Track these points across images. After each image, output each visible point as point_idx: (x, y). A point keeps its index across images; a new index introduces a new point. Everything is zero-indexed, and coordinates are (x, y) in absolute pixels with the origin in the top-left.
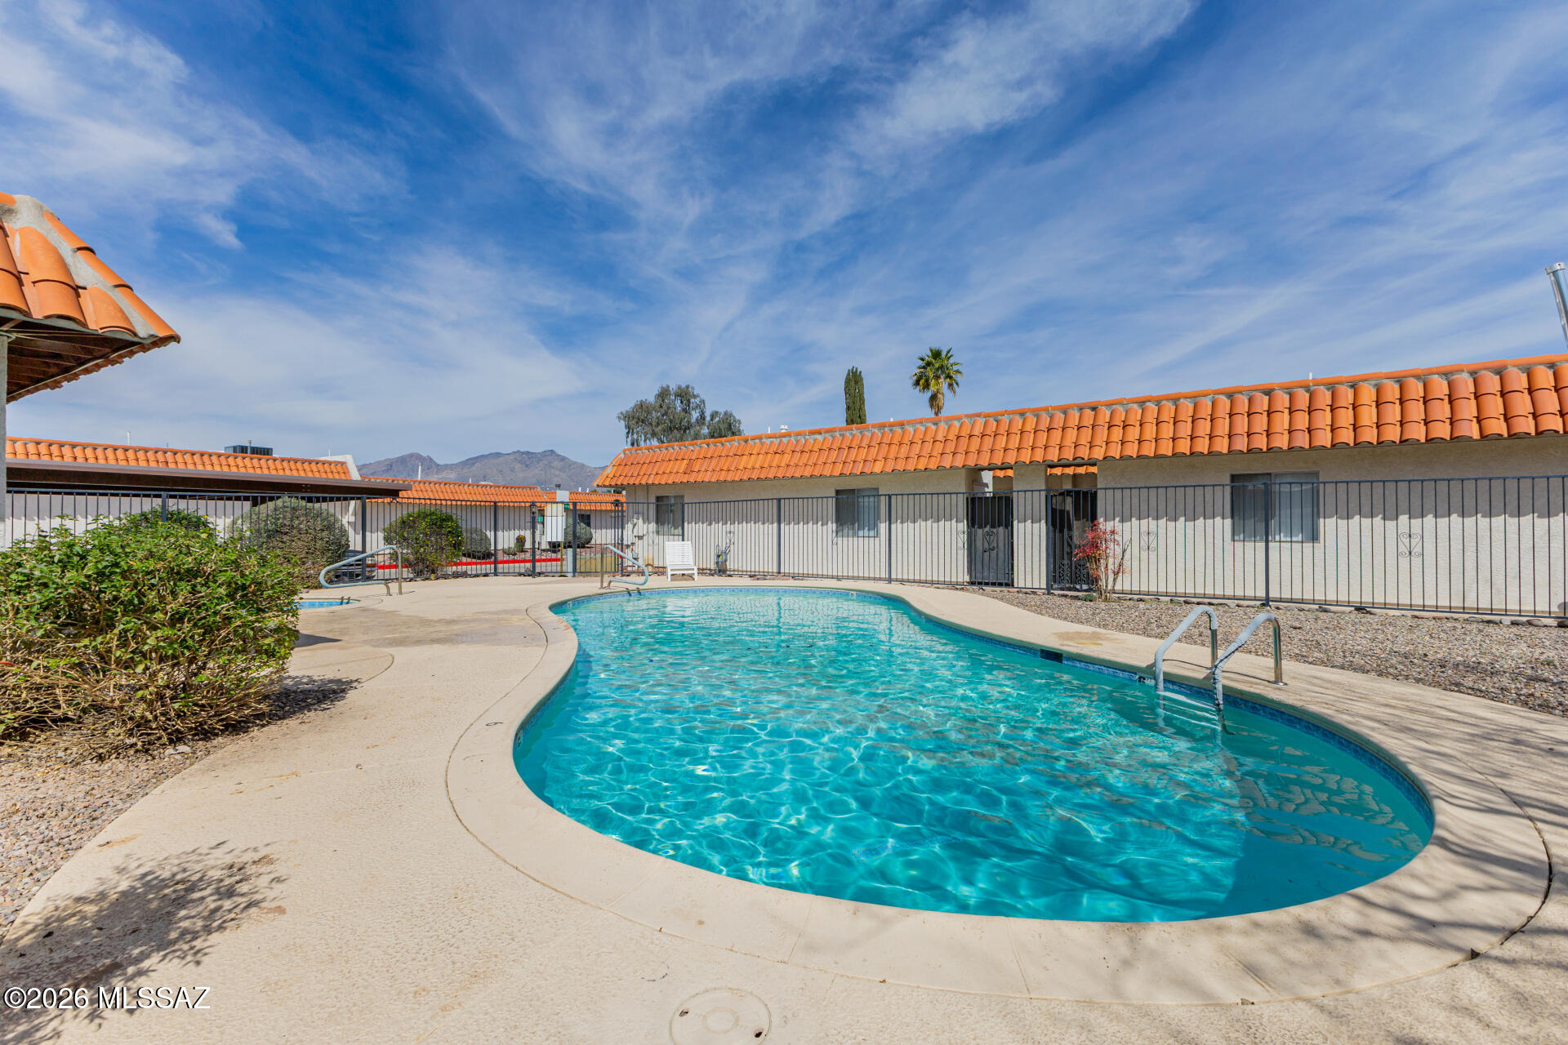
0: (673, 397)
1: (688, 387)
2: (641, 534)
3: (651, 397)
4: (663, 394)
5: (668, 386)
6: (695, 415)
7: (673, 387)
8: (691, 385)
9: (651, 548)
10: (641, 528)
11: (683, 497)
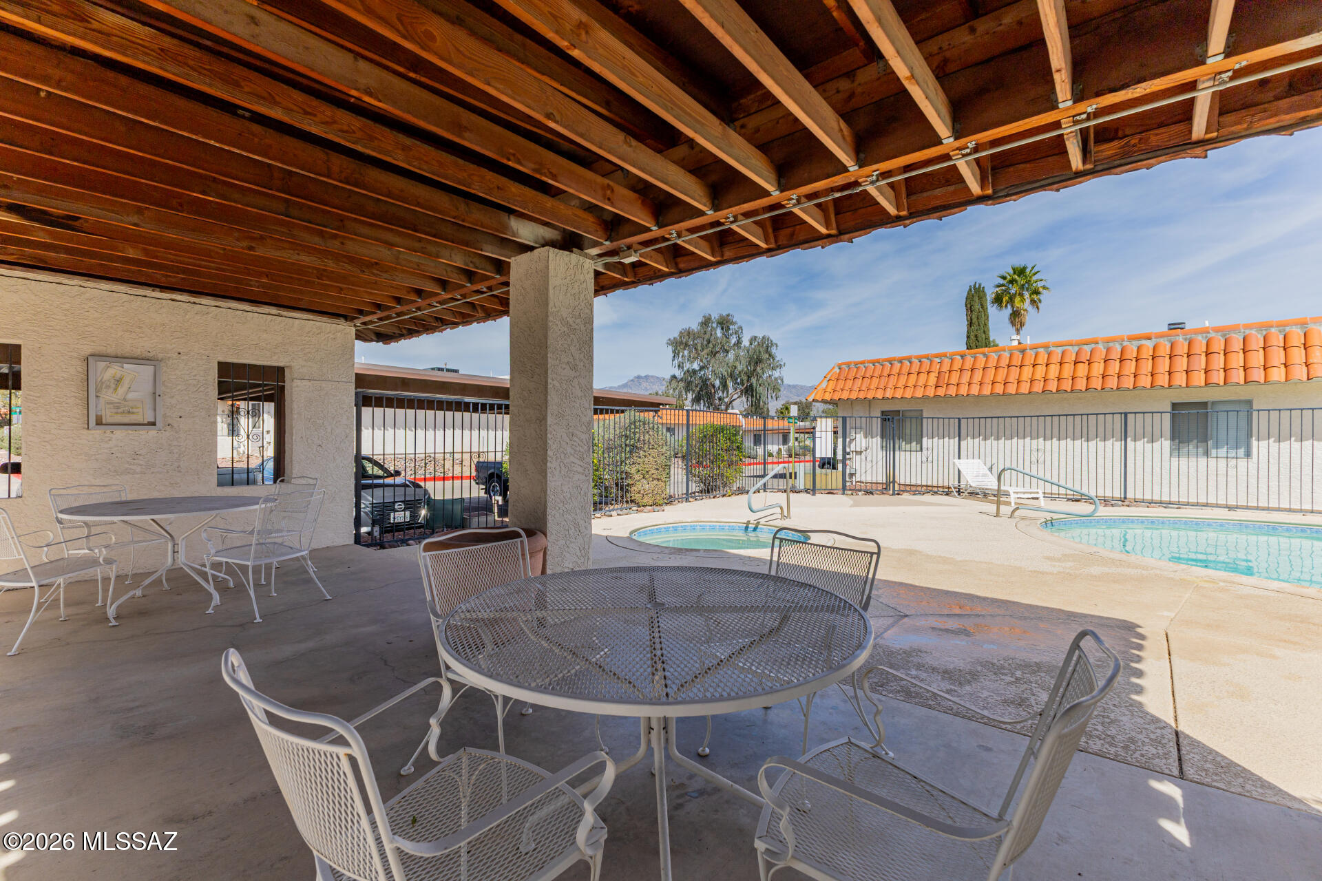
0: (715, 325)
1: (728, 315)
2: (858, 449)
3: (694, 326)
4: (706, 322)
5: (710, 315)
6: (733, 340)
7: (715, 316)
8: (731, 313)
9: (924, 465)
10: (858, 444)
11: (922, 411)
